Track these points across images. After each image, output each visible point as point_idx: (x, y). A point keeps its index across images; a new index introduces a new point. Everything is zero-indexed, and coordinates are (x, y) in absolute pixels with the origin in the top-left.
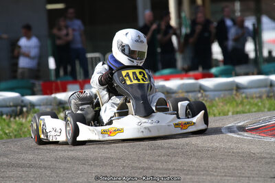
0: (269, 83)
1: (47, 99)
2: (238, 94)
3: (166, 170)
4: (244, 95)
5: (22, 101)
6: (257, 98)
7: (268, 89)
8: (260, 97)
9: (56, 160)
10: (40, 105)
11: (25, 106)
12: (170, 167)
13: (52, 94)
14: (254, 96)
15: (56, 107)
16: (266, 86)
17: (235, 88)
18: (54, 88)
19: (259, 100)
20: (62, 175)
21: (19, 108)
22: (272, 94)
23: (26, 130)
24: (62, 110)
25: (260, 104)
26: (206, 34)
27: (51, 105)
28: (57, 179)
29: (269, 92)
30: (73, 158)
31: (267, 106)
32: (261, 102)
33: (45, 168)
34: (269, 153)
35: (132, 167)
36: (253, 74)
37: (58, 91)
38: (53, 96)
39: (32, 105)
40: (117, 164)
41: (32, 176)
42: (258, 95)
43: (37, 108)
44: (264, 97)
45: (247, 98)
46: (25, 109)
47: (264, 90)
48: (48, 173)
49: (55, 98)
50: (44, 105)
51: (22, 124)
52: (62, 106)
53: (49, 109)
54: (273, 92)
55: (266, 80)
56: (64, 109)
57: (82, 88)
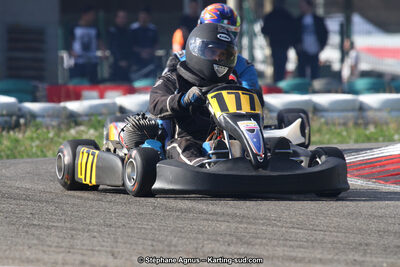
0: (357, 107)
1: (53, 109)
2: (315, 118)
4: (323, 120)
5: (20, 109)
6: (339, 124)
7: (355, 114)
8: (345, 124)
10: (43, 117)
11: (22, 116)
13: (60, 102)
14: (337, 122)
15: (66, 121)
16: (353, 110)
17: (311, 109)
18: (63, 93)
19: (343, 128)
20: (70, 213)
21: (14, 118)
22: (360, 121)
23: (23, 148)
24: (73, 124)
25: (345, 133)
27: (58, 117)
29: (357, 118)
31: (353, 137)
32: (347, 131)
33: (47, 202)
37: (69, 98)
38: (62, 104)
39: (33, 116)
41: (29, 212)
42: (342, 121)
43: (39, 120)
44: (351, 124)
45: (327, 123)
46: (22, 121)
47: (350, 114)
48: (51, 208)
49: (65, 108)
50: (49, 116)
51: (17, 141)
52: (73, 119)
53: (54, 123)
54: (363, 118)
55: (353, 101)
56: (77, 124)
57: (102, 97)
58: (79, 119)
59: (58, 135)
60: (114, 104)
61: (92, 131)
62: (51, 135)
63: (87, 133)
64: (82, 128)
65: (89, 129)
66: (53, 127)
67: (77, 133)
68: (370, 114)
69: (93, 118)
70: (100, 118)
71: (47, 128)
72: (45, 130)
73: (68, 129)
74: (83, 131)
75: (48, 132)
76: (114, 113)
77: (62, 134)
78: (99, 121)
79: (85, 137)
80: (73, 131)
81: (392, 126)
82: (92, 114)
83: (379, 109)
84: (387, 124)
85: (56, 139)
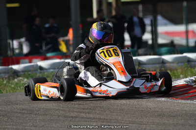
0: (161, 61)
1: (5, 69)
10: (1, 73)
13: (9, 65)
15: (12, 75)
16: (159, 63)
17: (137, 64)
18: (10, 61)
20: (15, 121)
22: (163, 69)
24: (16, 76)
27: (8, 73)
29: (161, 67)
30: (23, 109)
33: (3, 116)
35: (65, 116)
36: (150, 55)
37: (14, 64)
38: (10, 67)
42: (153, 69)
44: (158, 70)
47: (158, 66)
49: (12, 68)
50: (3, 73)
52: (16, 74)
53: (7, 76)
54: (164, 67)
55: (159, 59)
56: (18, 76)
57: (30, 62)
58: (19, 74)
59: (8, 82)
60: (37, 65)
61: (26, 80)
62: (5, 82)
63: (23, 80)
64: (21, 78)
65: (24, 78)
66: (6, 78)
67: (18, 81)
68: (167, 65)
69: (26, 73)
70: (29, 73)
71: (3, 79)
72: (2, 80)
73: (14, 79)
74: (21, 80)
75: (3, 81)
76: (37, 70)
77: (11, 82)
78: (29, 75)
79: (22, 82)
80: (16, 80)
81: (179, 71)
82: (25, 71)
83: (172, 62)
84: (177, 70)
85: (7, 84)
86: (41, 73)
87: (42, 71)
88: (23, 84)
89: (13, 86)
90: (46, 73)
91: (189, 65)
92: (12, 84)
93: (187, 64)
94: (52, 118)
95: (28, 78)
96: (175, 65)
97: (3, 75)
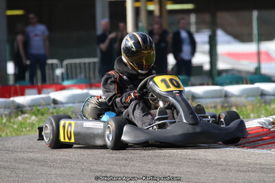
0: (224, 94)
1: (5, 102)
2: (193, 103)
3: (124, 173)
6: (211, 107)
7: (222, 99)
8: (215, 107)
9: (15, 161)
12: (128, 171)
13: (10, 97)
14: (209, 106)
15: (15, 111)
16: (220, 97)
17: (190, 97)
18: (12, 91)
19: (213, 109)
20: (21, 175)
22: (226, 105)
24: (20, 113)
26: (163, 45)
27: (9, 108)
28: (17, 179)
29: (223, 103)
30: (33, 160)
33: (4, 168)
34: (224, 161)
35: (91, 170)
36: (208, 85)
37: (16, 94)
38: (12, 99)
40: (75, 166)
42: (212, 105)
44: (219, 107)
47: (218, 100)
48: (8, 173)
49: (13, 102)
52: (20, 109)
53: (7, 112)
54: (228, 102)
55: (221, 91)
56: (23, 112)
57: (40, 93)
58: (24, 109)
59: (9, 121)
60: (49, 97)
61: (33, 118)
62: (4, 121)
63: (30, 119)
64: (26, 115)
65: (31, 116)
66: (6, 115)
67: (23, 119)
68: (233, 100)
69: (34, 108)
70: (39, 108)
71: (1, 116)
73: (16, 116)
74: (27, 117)
75: (2, 119)
76: (49, 104)
77: (12, 120)
78: (38, 110)
79: (28, 121)
80: (20, 118)
81: (249, 108)
82: (33, 106)
83: (239, 96)
84: (245, 106)
85: (8, 123)
86: (55, 108)
87: (56, 106)
88: (29, 123)
89: (15, 126)
90: (62, 109)
91: (263, 101)
92: (14, 123)
93: (260, 98)
94: (73, 173)
95: (36, 115)
96: (243, 100)
97: (2, 111)
